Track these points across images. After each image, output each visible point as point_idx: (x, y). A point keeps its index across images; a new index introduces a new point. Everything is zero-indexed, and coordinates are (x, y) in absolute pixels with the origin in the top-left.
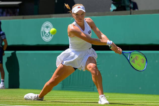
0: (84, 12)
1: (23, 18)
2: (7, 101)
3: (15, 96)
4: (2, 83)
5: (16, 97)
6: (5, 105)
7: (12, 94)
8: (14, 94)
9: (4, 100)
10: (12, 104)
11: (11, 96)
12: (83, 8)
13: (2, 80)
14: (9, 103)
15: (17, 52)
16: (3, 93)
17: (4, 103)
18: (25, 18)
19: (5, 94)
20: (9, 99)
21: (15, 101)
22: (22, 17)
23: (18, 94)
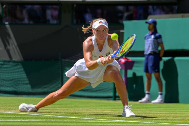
0: (106, 28)
1: (183, 17)
2: (165, 118)
3: (174, 112)
4: (160, 96)
5: (175, 114)
6: (162, 123)
7: (170, 110)
8: (173, 110)
9: (161, 117)
10: (170, 123)
11: (169, 112)
12: (105, 23)
13: (160, 93)
14: (168, 122)
15: (176, 59)
16: (159, 108)
17: (160, 121)
18: (185, 17)
19: (162, 110)
20: (166, 117)
21: (174, 119)
22: (181, 15)
23: (177, 110)
